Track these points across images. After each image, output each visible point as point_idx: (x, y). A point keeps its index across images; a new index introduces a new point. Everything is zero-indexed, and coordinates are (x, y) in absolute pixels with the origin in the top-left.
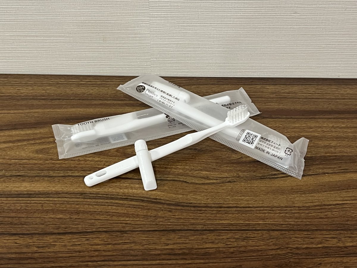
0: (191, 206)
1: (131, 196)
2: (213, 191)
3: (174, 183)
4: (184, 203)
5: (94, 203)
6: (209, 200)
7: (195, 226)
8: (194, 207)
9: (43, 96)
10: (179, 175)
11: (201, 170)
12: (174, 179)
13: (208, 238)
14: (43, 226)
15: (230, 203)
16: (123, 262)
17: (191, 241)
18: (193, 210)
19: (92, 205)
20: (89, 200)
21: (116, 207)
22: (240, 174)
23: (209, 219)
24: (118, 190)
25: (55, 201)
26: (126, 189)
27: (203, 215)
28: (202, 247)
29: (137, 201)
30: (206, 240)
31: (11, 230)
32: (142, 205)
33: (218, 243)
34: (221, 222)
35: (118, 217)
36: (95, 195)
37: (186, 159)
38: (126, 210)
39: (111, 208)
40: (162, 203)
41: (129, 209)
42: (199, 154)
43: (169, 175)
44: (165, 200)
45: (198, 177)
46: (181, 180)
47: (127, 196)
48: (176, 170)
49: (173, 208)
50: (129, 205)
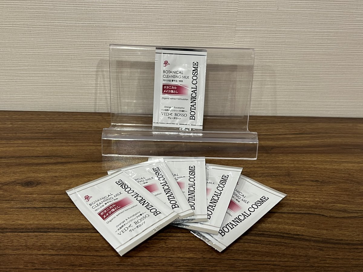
1: (267, 232)
2: (359, 226)
3: (310, 217)
4: (333, 239)
6: (360, 237)
8: (347, 244)
10: (311, 208)
11: (334, 203)
12: (308, 212)
18: (347, 248)
25: (179, 237)
29: (276, 237)
32: (284, 242)
35: (260, 256)
37: (312, 191)
38: (267, 248)
39: (248, 246)
40: (307, 240)
41: (270, 247)
42: (323, 186)
43: (301, 207)
44: (309, 236)
45: (334, 210)
46: (316, 213)
47: (262, 231)
48: (306, 203)
49: (323, 246)
50: (268, 243)
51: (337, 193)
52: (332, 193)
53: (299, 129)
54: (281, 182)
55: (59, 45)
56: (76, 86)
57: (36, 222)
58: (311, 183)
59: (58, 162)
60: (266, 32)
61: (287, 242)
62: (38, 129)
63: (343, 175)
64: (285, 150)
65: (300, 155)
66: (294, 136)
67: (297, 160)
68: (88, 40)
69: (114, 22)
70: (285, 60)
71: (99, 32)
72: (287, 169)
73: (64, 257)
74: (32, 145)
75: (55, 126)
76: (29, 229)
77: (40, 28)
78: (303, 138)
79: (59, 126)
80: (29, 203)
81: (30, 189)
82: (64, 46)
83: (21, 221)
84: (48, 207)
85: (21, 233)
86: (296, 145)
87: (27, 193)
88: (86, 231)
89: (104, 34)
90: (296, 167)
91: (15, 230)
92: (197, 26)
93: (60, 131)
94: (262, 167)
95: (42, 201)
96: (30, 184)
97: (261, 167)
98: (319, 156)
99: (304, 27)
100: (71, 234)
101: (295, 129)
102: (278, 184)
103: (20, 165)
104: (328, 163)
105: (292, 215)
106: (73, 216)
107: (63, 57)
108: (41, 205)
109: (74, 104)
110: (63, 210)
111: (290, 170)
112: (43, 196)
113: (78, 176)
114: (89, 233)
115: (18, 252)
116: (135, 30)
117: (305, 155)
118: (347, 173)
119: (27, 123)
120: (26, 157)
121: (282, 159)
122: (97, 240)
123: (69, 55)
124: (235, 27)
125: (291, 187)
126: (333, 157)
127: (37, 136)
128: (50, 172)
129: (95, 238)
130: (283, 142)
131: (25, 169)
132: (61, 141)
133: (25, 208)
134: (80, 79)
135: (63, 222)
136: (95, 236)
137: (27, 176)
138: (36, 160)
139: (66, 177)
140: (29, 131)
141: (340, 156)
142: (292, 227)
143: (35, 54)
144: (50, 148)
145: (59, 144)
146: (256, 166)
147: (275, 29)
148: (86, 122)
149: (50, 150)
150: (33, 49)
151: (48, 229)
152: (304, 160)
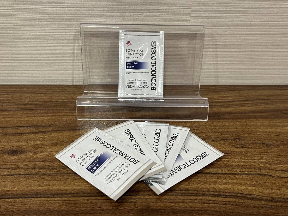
1: (223, 192)
3: (260, 177)
4: (281, 198)
5: (188, 201)
10: (260, 169)
11: (280, 164)
12: (258, 173)
19: (187, 203)
20: (181, 197)
21: (212, 205)
24: (207, 186)
25: (146, 199)
26: (214, 184)
29: (231, 197)
36: (186, 192)
37: (260, 153)
38: (224, 207)
39: (207, 206)
40: (258, 199)
41: (227, 207)
42: (269, 148)
43: (251, 168)
44: (260, 196)
45: (280, 171)
46: (265, 173)
47: (219, 192)
48: (255, 164)
49: (273, 204)
50: (225, 202)
51: (282, 154)
52: (277, 155)
53: (245, 97)
54: (233, 146)
55: (37, 27)
56: (54, 62)
57: (21, 189)
58: (259, 146)
59: (39, 132)
60: (217, 12)
61: (241, 202)
62: (21, 101)
63: (286, 138)
64: (234, 116)
65: (248, 120)
66: (241, 103)
67: (245, 125)
68: (61, 22)
69: (84, 6)
70: (233, 36)
71: (72, 15)
72: (237, 133)
74: (16, 116)
75: (36, 98)
76: (15, 195)
77: (19, 12)
78: (250, 104)
79: (39, 98)
80: (14, 170)
81: (15, 157)
82: (41, 28)
83: (7, 188)
84: (31, 174)
85: (7, 199)
86: (244, 111)
87: (12, 161)
88: (65, 196)
89: (76, 16)
90: (245, 131)
91: (2, 197)
92: (157, 8)
93: (40, 103)
94: (216, 132)
95: (26, 169)
96: (15, 153)
97: (214, 132)
98: (265, 121)
99: (251, 7)
100: (51, 199)
101: (242, 97)
102: (230, 147)
103: (6, 134)
104: (272, 127)
105: (244, 176)
106: (53, 182)
107: (41, 37)
108: (24, 172)
109: (52, 78)
110: (44, 176)
111: (240, 134)
112: (27, 163)
113: (56, 144)
114: (68, 198)
116: (103, 13)
117: (251, 120)
119: (12, 95)
120: (11, 127)
121: (232, 124)
122: (75, 204)
123: (46, 36)
124: (190, 8)
125: (242, 150)
126: (275, 122)
127: (20, 108)
128: (32, 141)
129: (73, 202)
130: (232, 108)
131: (11, 138)
132: (41, 112)
133: (11, 175)
134: (57, 56)
135: (45, 188)
136: (73, 201)
137: (12, 145)
138: (20, 130)
139: (46, 145)
140: (14, 103)
141: (282, 120)
142: (245, 187)
143: (16, 35)
144: (32, 119)
145: (40, 115)
146: (210, 131)
147: (225, 10)
148: (63, 94)
149: (32, 120)
150: (14, 31)
151: (32, 195)
152: (251, 124)
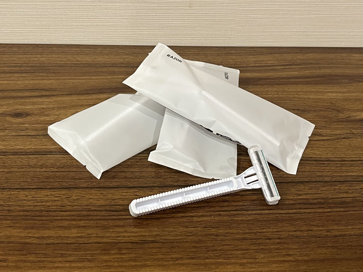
0: (312, 160)
2: (330, 146)
6: (329, 155)
7: (322, 178)
8: (315, 161)
9: (123, 64)
13: (340, 189)
14: (160, 180)
15: (352, 157)
16: (257, 211)
17: (323, 192)
18: (315, 163)
22: (354, 131)
23: (335, 172)
27: (328, 168)
28: (337, 197)
30: (339, 190)
31: (127, 183)
33: (352, 193)
34: (349, 174)
42: (303, 114)
53: (288, 60)
57: (33, 147)
59: (42, 95)
62: (14, 62)
63: (325, 104)
64: (272, 81)
65: (286, 85)
66: (282, 67)
67: (282, 91)
73: (65, 173)
74: (12, 79)
75: (31, 59)
76: (28, 153)
79: (35, 59)
81: (21, 119)
83: (19, 147)
84: (41, 135)
85: (22, 156)
86: (283, 76)
87: (19, 123)
90: (280, 97)
91: (15, 154)
95: (35, 130)
96: (20, 115)
98: (305, 87)
100: (67, 156)
101: (285, 60)
103: (5, 98)
104: (312, 93)
111: (273, 100)
112: (35, 125)
115: (23, 170)
117: (290, 86)
118: (329, 102)
120: (9, 90)
121: (266, 90)
126: (318, 88)
127: (14, 70)
128: (36, 104)
130: (270, 73)
133: (20, 136)
137: (14, 108)
138: (20, 93)
139: (53, 109)
140: (5, 65)
144: (32, 82)
145: (40, 78)
151: (46, 152)
152: (289, 90)
